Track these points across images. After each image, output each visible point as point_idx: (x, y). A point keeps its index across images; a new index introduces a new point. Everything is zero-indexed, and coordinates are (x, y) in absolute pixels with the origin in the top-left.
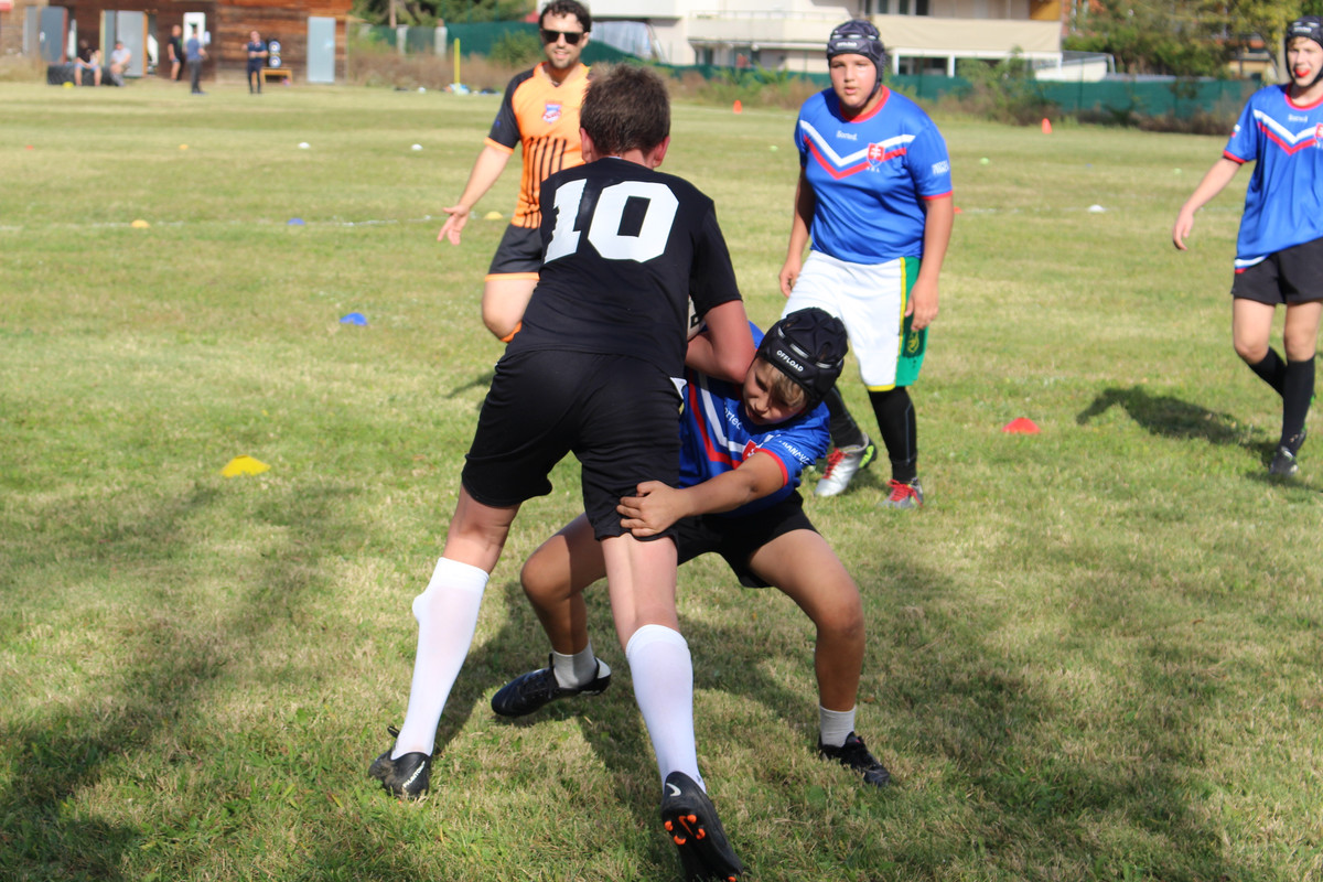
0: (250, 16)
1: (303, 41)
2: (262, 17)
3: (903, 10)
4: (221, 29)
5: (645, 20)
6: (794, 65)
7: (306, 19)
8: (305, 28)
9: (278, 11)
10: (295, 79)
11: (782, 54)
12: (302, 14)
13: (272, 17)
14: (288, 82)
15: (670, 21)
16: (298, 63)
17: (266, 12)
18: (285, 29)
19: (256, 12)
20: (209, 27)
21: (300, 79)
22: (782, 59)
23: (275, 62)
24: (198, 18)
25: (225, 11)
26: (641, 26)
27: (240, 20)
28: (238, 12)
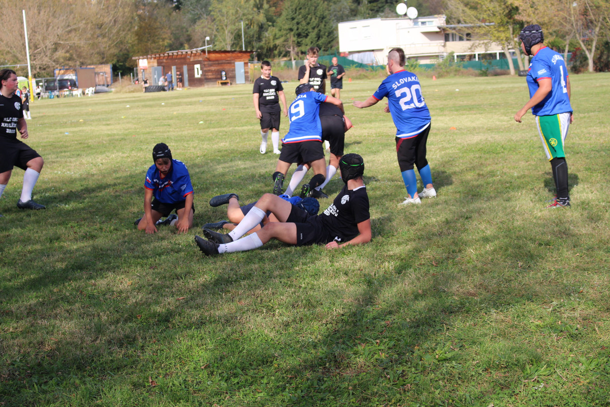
0: (215, 64)
1: (234, 70)
2: (219, 64)
3: (461, 39)
4: (205, 69)
5: (373, 51)
6: (423, 62)
7: (234, 63)
8: (234, 66)
9: (224, 61)
10: (231, 84)
11: (417, 58)
12: (232, 61)
13: (222, 63)
14: (229, 84)
15: (381, 50)
16: (233, 78)
17: (220, 62)
18: (227, 67)
19: (217, 62)
20: (201, 69)
21: (233, 83)
22: (417, 60)
23: (224, 78)
24: (197, 66)
25: (206, 63)
26: (372, 53)
27: (211, 65)
28: (210, 63)
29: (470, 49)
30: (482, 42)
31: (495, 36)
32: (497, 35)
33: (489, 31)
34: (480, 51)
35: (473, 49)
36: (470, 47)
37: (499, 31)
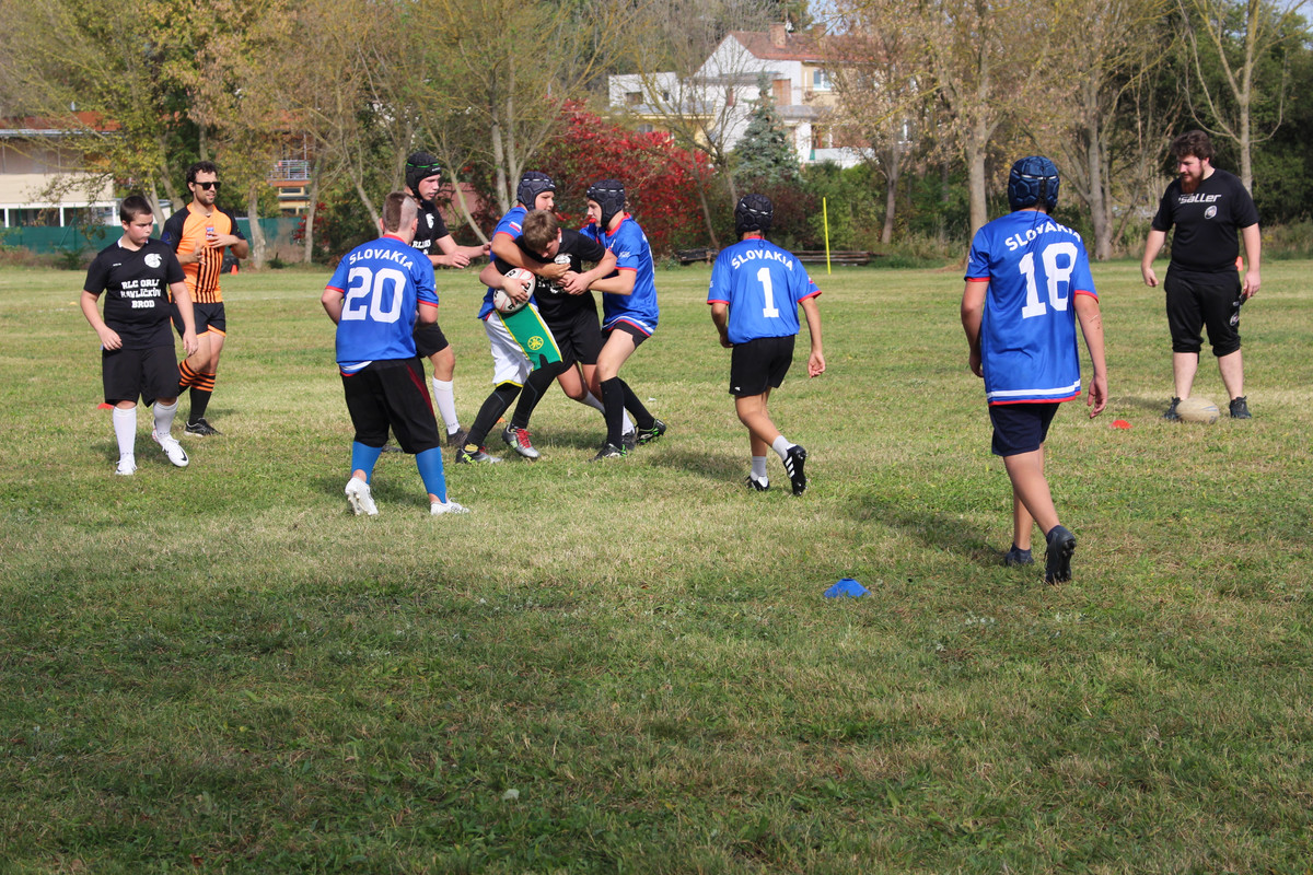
29: (45, 194)
30: (79, 176)
31: (124, 163)
32: (130, 160)
33: (109, 149)
34: (76, 199)
35: (54, 197)
36: (46, 188)
37: (135, 150)
